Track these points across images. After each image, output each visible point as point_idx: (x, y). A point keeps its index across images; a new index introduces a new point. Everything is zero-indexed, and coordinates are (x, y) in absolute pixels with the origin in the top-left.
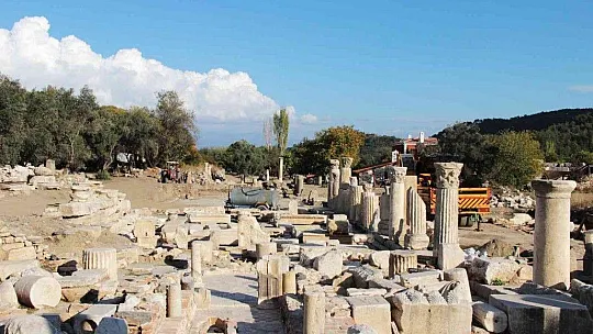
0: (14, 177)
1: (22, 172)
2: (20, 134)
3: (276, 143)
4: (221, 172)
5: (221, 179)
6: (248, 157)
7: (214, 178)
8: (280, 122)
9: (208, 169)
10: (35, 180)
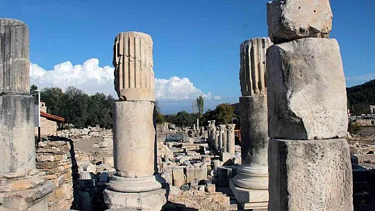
0: (83, 133)
1: (86, 130)
2: (85, 116)
3: (198, 111)
4: (173, 126)
5: (172, 129)
6: (184, 119)
7: (169, 128)
8: (200, 102)
9: (166, 124)
10: (91, 134)
